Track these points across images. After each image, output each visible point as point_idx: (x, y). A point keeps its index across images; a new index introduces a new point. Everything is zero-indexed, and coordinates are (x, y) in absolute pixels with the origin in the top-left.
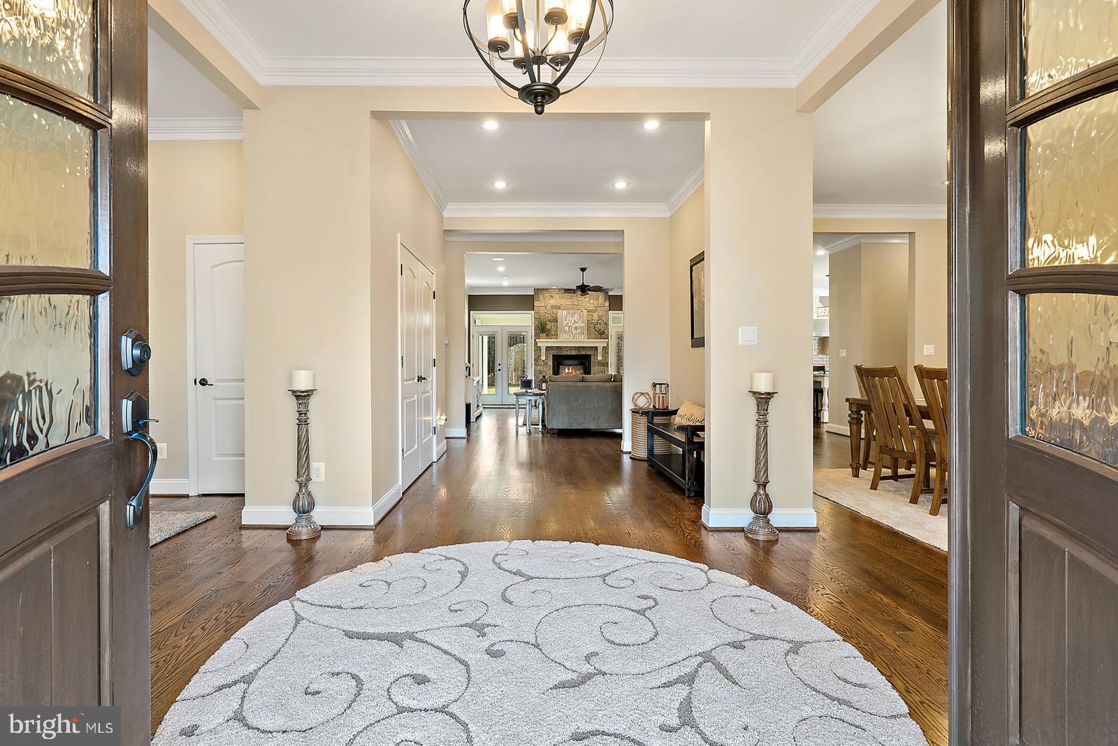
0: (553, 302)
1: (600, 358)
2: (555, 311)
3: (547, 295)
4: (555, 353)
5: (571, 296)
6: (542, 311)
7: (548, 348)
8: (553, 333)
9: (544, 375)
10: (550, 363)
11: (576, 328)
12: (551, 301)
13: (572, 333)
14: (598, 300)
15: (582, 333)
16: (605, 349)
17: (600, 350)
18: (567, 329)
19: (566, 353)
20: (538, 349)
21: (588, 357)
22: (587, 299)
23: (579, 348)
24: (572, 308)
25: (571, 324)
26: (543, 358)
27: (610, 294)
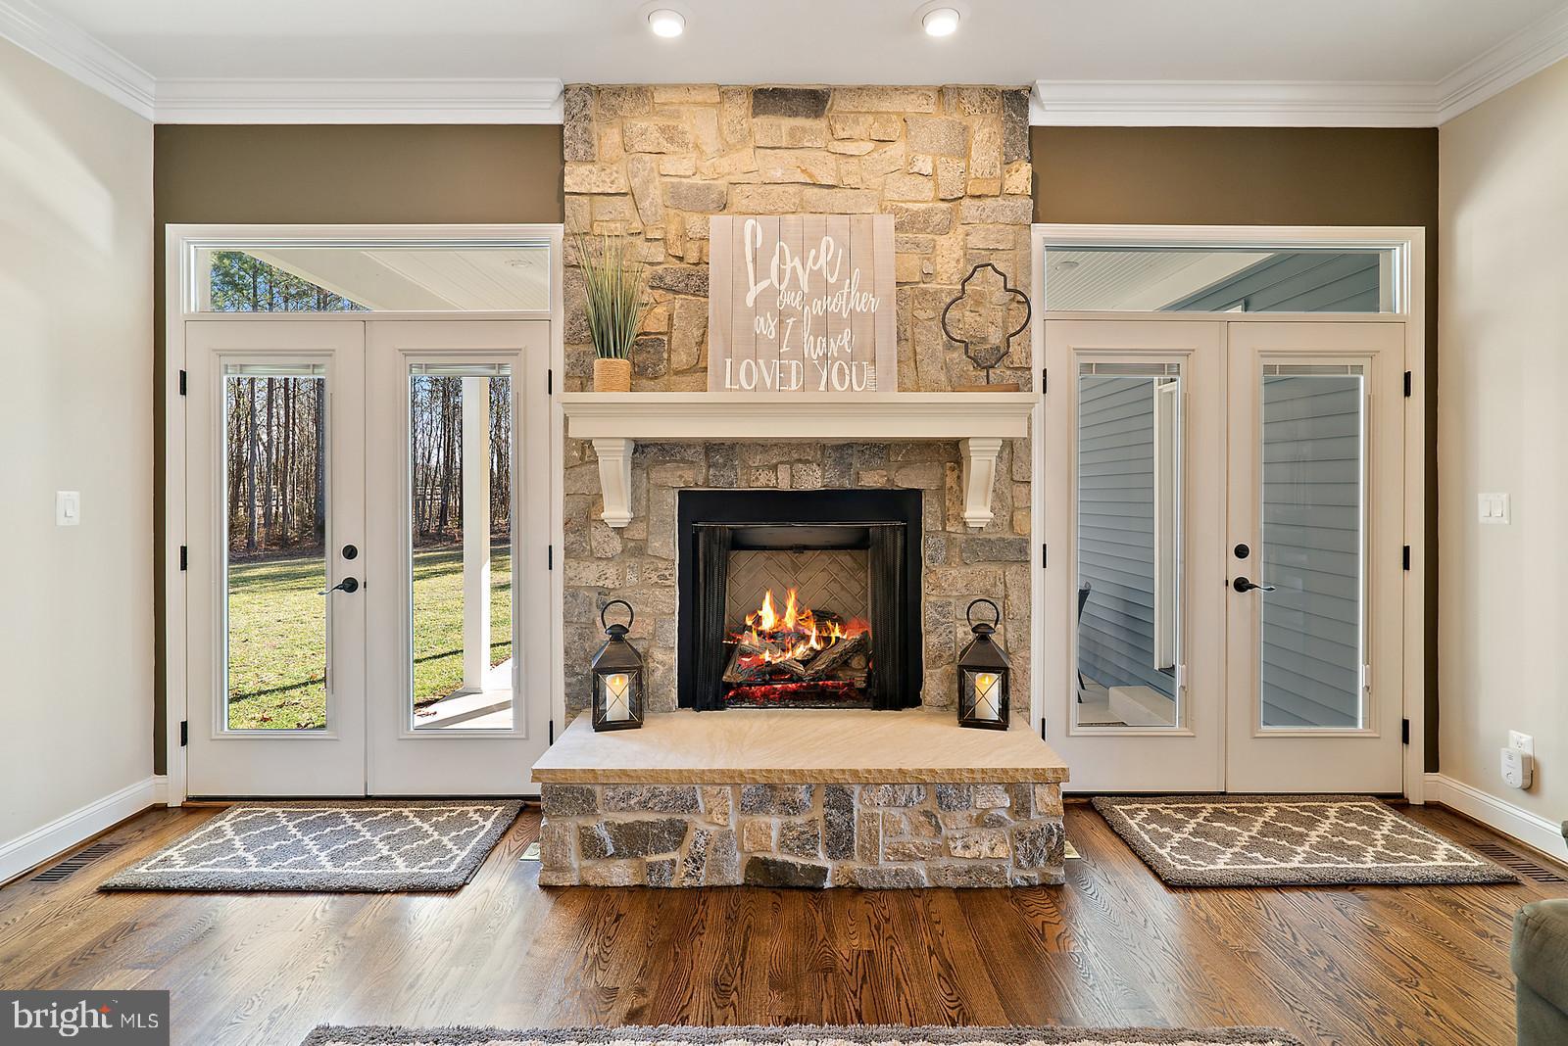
0: (678, 165)
1: (978, 511)
2: (694, 222)
3: (644, 126)
4: (694, 477)
5: (792, 133)
6: (614, 218)
7: (648, 454)
8: (681, 359)
9: (617, 617)
10: (667, 546)
11: (825, 326)
12: (669, 165)
13: (797, 352)
14: (965, 154)
15: (862, 356)
16: (1013, 452)
17: (981, 465)
18: (765, 327)
19: (763, 481)
20: (582, 455)
21: (903, 506)
22: (896, 150)
23: (843, 450)
24: (801, 207)
25: (791, 300)
26: (616, 511)
27: (1038, 117)
